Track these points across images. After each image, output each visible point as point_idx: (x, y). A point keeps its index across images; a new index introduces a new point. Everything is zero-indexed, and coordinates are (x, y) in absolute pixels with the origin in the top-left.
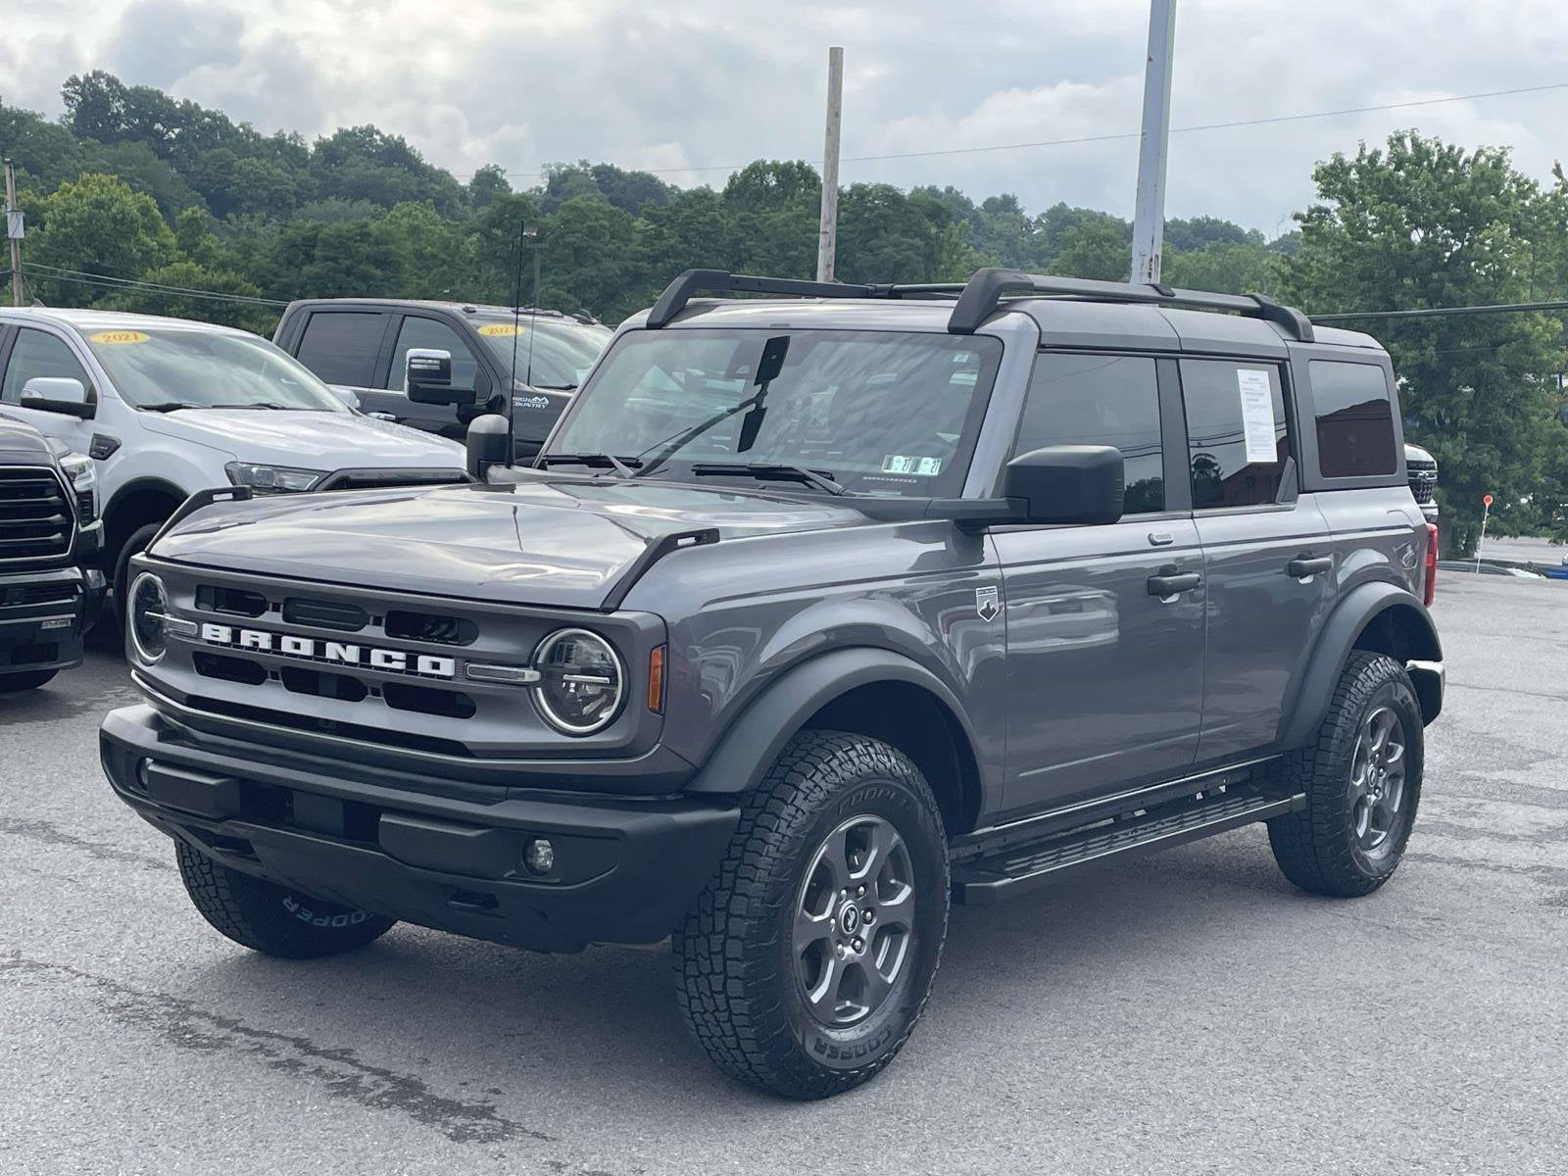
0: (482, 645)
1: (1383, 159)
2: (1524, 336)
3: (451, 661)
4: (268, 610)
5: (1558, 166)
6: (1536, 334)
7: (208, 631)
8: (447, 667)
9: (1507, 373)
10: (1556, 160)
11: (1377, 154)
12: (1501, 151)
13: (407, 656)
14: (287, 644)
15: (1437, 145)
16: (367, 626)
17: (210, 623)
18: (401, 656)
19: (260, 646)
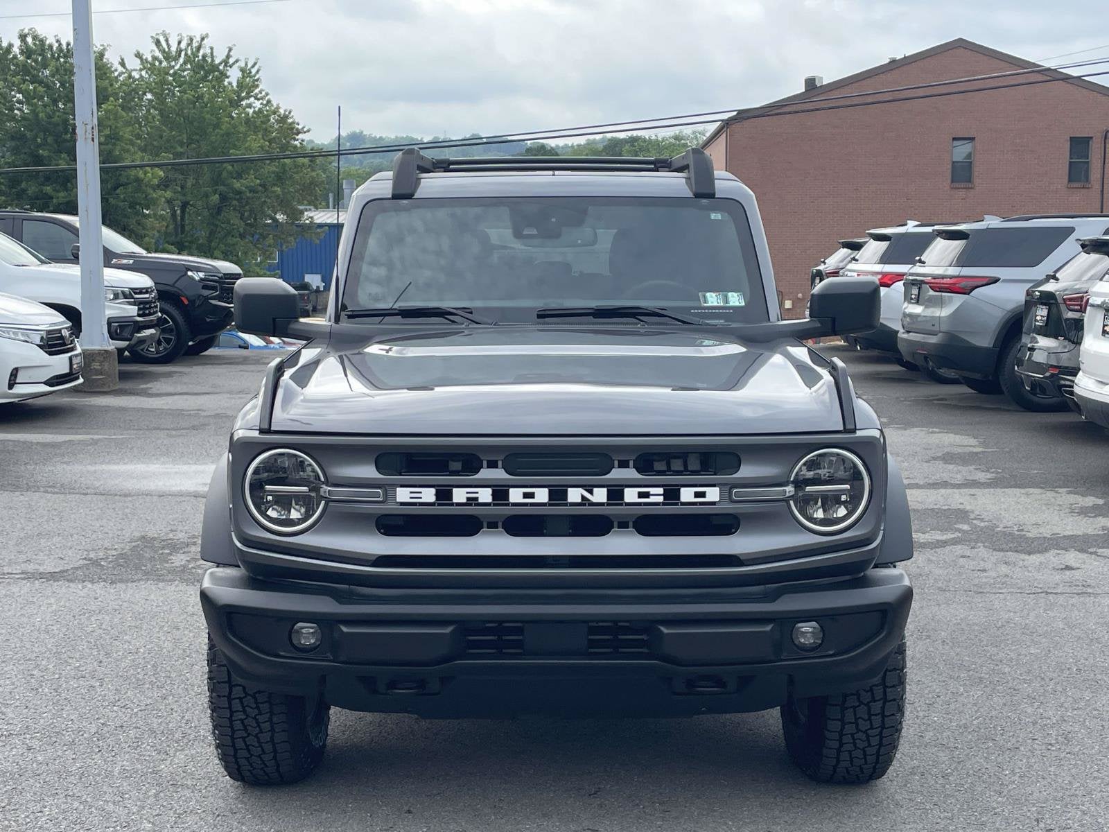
0: (747, 471)
1: (16, 50)
2: (138, 180)
3: (717, 489)
4: (482, 467)
5: (122, 60)
6: (147, 179)
7: (403, 495)
8: (713, 494)
9: (129, 208)
10: (121, 56)
11: (11, 45)
12: (102, 48)
13: (664, 490)
14: (516, 495)
15: (58, 41)
16: (613, 469)
17: (402, 486)
18: (661, 491)
19: (480, 501)
